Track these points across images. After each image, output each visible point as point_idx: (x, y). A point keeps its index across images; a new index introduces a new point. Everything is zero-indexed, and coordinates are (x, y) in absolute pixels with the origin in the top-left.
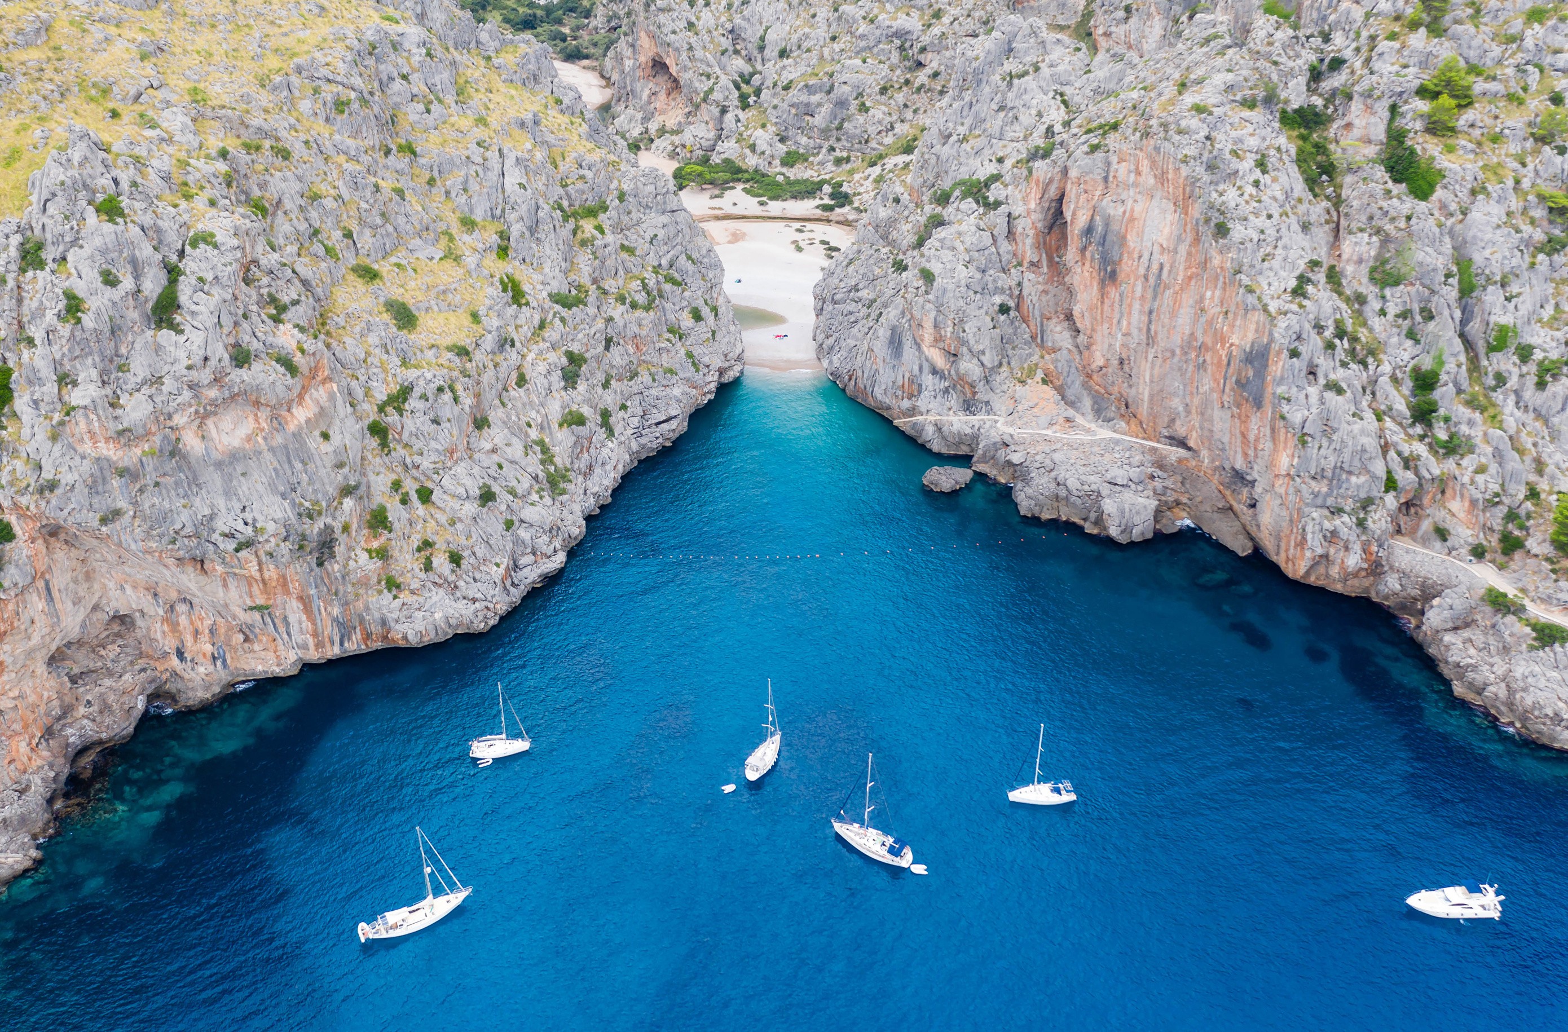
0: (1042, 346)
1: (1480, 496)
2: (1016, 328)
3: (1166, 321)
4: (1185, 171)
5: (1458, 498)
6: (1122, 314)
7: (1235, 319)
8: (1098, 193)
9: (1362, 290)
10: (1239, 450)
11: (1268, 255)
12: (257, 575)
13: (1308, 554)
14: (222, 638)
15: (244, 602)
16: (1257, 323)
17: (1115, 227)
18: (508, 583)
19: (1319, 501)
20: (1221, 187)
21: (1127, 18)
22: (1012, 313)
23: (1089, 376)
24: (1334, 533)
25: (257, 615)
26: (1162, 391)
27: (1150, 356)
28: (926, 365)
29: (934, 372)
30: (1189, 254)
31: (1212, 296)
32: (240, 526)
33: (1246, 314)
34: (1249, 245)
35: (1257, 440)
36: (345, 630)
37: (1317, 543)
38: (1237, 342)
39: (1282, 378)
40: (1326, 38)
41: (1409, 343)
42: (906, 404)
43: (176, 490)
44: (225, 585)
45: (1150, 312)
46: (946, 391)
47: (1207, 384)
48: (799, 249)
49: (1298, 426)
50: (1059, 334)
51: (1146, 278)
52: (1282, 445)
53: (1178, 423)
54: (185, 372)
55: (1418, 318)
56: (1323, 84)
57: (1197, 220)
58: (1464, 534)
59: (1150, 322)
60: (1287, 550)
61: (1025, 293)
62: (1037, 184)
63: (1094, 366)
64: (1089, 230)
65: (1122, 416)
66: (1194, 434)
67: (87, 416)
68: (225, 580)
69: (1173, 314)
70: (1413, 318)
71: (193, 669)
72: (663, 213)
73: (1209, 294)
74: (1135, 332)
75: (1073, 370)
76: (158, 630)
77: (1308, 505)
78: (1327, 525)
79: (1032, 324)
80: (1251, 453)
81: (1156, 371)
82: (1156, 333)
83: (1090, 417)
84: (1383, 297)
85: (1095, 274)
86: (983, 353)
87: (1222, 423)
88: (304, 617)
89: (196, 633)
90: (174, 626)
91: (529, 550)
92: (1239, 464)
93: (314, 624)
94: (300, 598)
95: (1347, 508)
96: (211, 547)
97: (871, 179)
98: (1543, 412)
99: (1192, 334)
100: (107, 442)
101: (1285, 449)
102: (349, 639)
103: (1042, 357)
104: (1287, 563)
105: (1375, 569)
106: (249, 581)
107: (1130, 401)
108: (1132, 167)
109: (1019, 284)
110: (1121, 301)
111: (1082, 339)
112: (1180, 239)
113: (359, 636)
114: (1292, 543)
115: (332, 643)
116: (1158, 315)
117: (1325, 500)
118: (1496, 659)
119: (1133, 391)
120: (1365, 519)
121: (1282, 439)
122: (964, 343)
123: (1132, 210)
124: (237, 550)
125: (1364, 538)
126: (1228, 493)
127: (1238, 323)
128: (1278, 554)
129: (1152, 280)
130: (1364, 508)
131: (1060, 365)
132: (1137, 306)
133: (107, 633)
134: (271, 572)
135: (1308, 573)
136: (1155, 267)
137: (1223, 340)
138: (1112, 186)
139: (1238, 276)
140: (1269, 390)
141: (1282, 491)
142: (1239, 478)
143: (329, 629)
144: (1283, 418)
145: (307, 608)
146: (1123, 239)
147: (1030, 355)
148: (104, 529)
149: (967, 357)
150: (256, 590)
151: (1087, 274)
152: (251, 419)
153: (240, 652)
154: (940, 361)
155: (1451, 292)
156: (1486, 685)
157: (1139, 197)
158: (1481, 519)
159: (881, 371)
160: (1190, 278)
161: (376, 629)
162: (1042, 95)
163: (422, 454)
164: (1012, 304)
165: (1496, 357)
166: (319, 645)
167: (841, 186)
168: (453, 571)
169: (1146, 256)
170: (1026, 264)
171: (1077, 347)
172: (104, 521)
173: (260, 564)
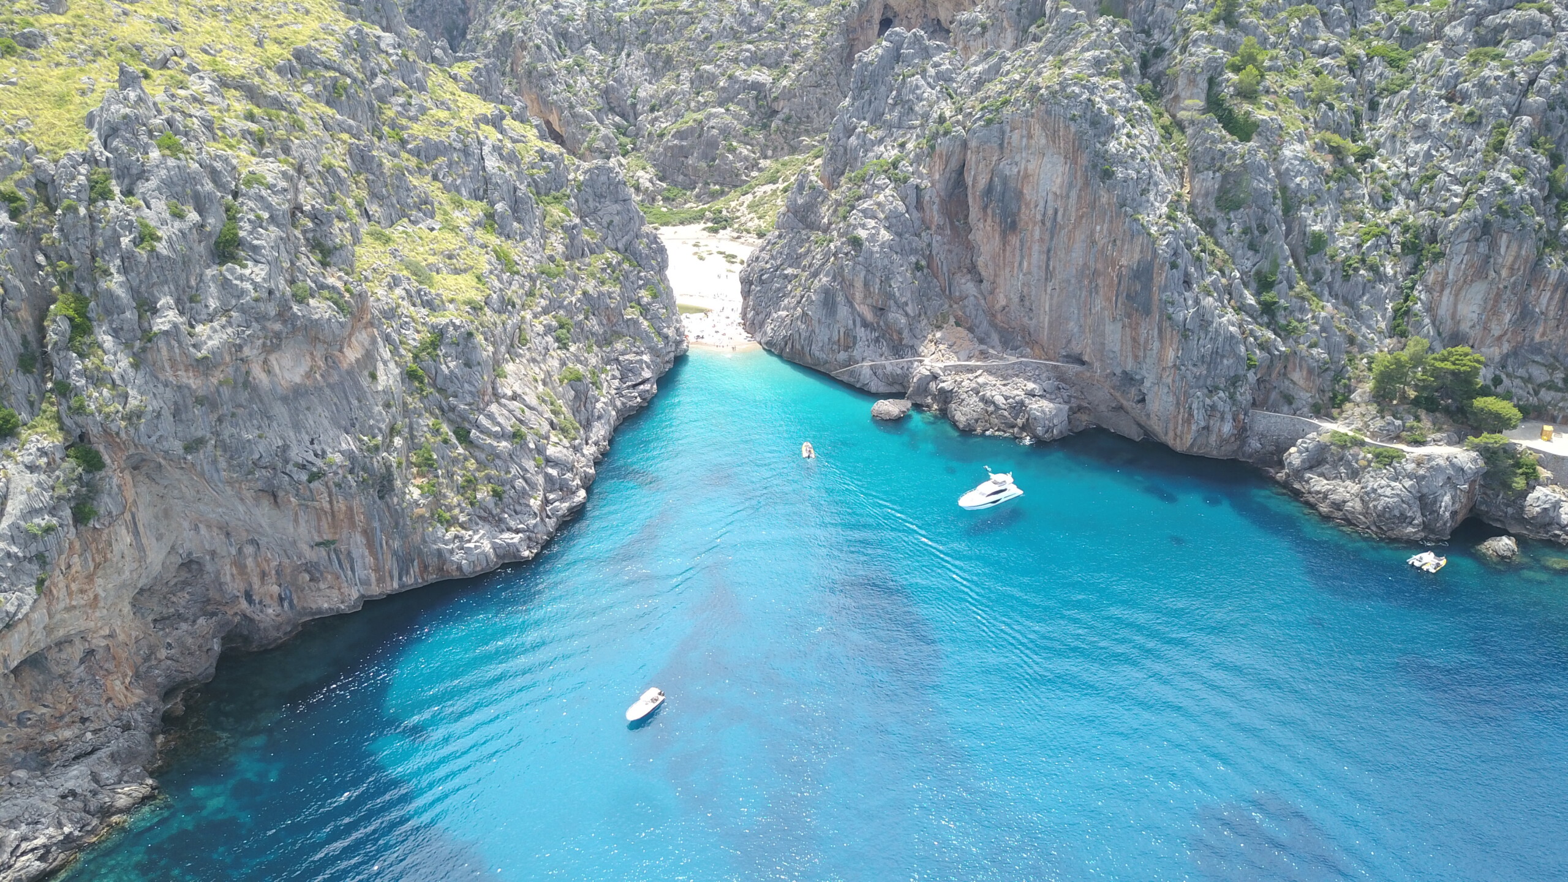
0: (950, 297)
1: (1315, 364)
2: (929, 283)
3: (1062, 256)
4: (1073, 128)
5: (1298, 369)
6: (1022, 257)
7: (1123, 245)
8: (995, 158)
9: (1211, 216)
10: (1130, 354)
11: (1143, 190)
12: (326, 506)
13: (1194, 427)
14: (288, 579)
15: (312, 538)
16: (1142, 245)
17: (1012, 184)
18: (544, 515)
19: (1201, 383)
20: (1103, 139)
21: (983, 33)
22: (925, 271)
23: (994, 315)
24: (1213, 407)
25: (323, 552)
26: (1060, 317)
27: (1049, 289)
28: (858, 320)
29: (865, 324)
30: (1079, 197)
31: (1100, 230)
32: (312, 458)
33: (1132, 238)
34: (1131, 183)
35: (1146, 341)
36: (404, 563)
37: (1201, 417)
38: (1125, 263)
39: (1166, 286)
40: (1148, 34)
41: (1250, 253)
42: (843, 356)
43: (251, 421)
44: (296, 521)
45: (1049, 251)
46: (877, 340)
47: (1099, 303)
48: (701, 259)
49: (1181, 324)
50: (965, 285)
51: (1043, 222)
52: (1168, 341)
53: (1074, 342)
54: (254, 304)
55: (1256, 233)
56: (1150, 70)
57: (1086, 167)
58: (1305, 397)
59: (1048, 259)
60: (1175, 428)
61: (934, 253)
62: (940, 157)
63: (998, 307)
64: (989, 190)
65: (1027, 343)
66: (1088, 350)
67: (168, 343)
68: (296, 514)
69: (1069, 250)
70: (1252, 233)
71: (261, 611)
72: (616, 202)
73: (1098, 228)
74: (1035, 270)
75: (980, 312)
76: (228, 572)
77: (1192, 387)
78: (1208, 401)
79: (941, 279)
80: (1141, 354)
81: (1055, 301)
82: (1054, 268)
83: (1000, 348)
84: (1229, 220)
85: (996, 227)
86: (907, 304)
87: (1114, 335)
88: (367, 553)
89: (263, 575)
90: (242, 568)
91: (557, 486)
92: (1130, 366)
93: (376, 559)
94: (365, 532)
95: (1222, 386)
96: (287, 478)
97: (745, 205)
98: (1350, 297)
99: (1085, 264)
100: (186, 371)
101: (1171, 345)
102: (408, 573)
103: (951, 306)
104: (1175, 440)
105: (1242, 432)
106: (319, 513)
107: (1032, 330)
108: (1025, 133)
109: (929, 245)
110: (1022, 246)
111: (985, 285)
112: (1071, 186)
113: (417, 570)
114: (1180, 421)
115: (392, 578)
116: (1055, 253)
117: (1205, 381)
118: (1348, 482)
119: (1034, 321)
120: (1235, 393)
121: (1168, 337)
122: (891, 296)
123: (1026, 169)
124: (310, 481)
125: (1234, 409)
126: (1118, 394)
127: (1126, 247)
128: (1166, 434)
129: (1048, 224)
130: (1234, 384)
131: (968, 310)
132: (1036, 247)
133: (176, 580)
134: (341, 505)
135: (1192, 445)
136: (1050, 212)
137: (1113, 263)
138: (1007, 151)
139: (1123, 210)
140: (1156, 297)
141: (1170, 380)
142: (1129, 379)
143: (389, 563)
144: (1170, 318)
145: (370, 545)
146: (1019, 195)
147: (942, 305)
148: (189, 457)
149: (894, 308)
150: (324, 525)
151: (988, 228)
152: (308, 358)
153: (307, 591)
154: (869, 316)
155: (1278, 209)
156: (1345, 502)
157: (1031, 157)
158: (1318, 382)
159: (817, 331)
160: (1082, 217)
161: (433, 562)
162: (929, 90)
163: (456, 396)
164: (923, 263)
165: (1314, 258)
166: (380, 580)
167: (720, 212)
168: (496, 504)
169: (1042, 204)
170: (934, 228)
171: (982, 293)
172: (188, 449)
173: (330, 496)
